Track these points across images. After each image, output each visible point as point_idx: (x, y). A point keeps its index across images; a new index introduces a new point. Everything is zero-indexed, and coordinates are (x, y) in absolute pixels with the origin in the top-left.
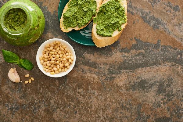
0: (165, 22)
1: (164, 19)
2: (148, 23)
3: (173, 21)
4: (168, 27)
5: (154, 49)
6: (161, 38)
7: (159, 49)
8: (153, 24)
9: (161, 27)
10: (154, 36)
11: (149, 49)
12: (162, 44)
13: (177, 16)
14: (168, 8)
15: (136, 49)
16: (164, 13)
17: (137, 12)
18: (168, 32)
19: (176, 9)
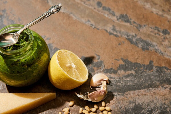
0: (154, 43)
1: (154, 41)
2: (136, 44)
3: (164, 43)
4: (160, 48)
5: (146, 69)
6: (153, 59)
7: (153, 70)
8: (142, 45)
9: (151, 48)
10: (145, 57)
11: (141, 70)
12: (155, 64)
13: (167, 39)
14: (156, 31)
15: (125, 70)
16: (153, 36)
17: (122, 35)
18: (161, 53)
19: (165, 32)
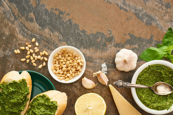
0: (157, 18)
1: (157, 16)
2: (142, 19)
3: (165, 18)
4: (160, 23)
5: (147, 44)
6: (154, 34)
7: (152, 44)
8: (146, 20)
9: (154, 24)
10: (148, 31)
11: (143, 44)
12: (155, 39)
13: (168, 13)
14: (160, 5)
15: (130, 44)
16: (157, 10)
17: (130, 9)
18: (161, 28)
19: (168, 6)
